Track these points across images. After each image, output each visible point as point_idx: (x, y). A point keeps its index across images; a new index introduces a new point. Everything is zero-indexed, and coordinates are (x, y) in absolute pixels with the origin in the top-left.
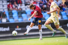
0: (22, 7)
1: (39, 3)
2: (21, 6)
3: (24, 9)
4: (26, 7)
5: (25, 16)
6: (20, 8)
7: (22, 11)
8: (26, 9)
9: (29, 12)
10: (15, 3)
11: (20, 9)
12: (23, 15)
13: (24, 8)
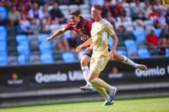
0: (125, 24)
1: (164, 14)
2: (122, 21)
3: (129, 29)
4: (135, 23)
5: (132, 45)
6: (121, 27)
7: (125, 34)
8: (134, 28)
9: (141, 35)
10: (109, 14)
11: (121, 29)
12: (128, 43)
13: (129, 26)
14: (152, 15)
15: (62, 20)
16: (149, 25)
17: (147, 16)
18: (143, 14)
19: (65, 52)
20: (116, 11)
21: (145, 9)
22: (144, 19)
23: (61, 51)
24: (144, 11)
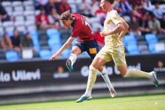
14: (99, 12)
15: (5, 17)
16: (96, 22)
17: (93, 13)
18: (89, 11)
19: (8, 51)
20: (61, 7)
21: (92, 5)
22: (90, 16)
23: (4, 50)
24: (90, 7)
